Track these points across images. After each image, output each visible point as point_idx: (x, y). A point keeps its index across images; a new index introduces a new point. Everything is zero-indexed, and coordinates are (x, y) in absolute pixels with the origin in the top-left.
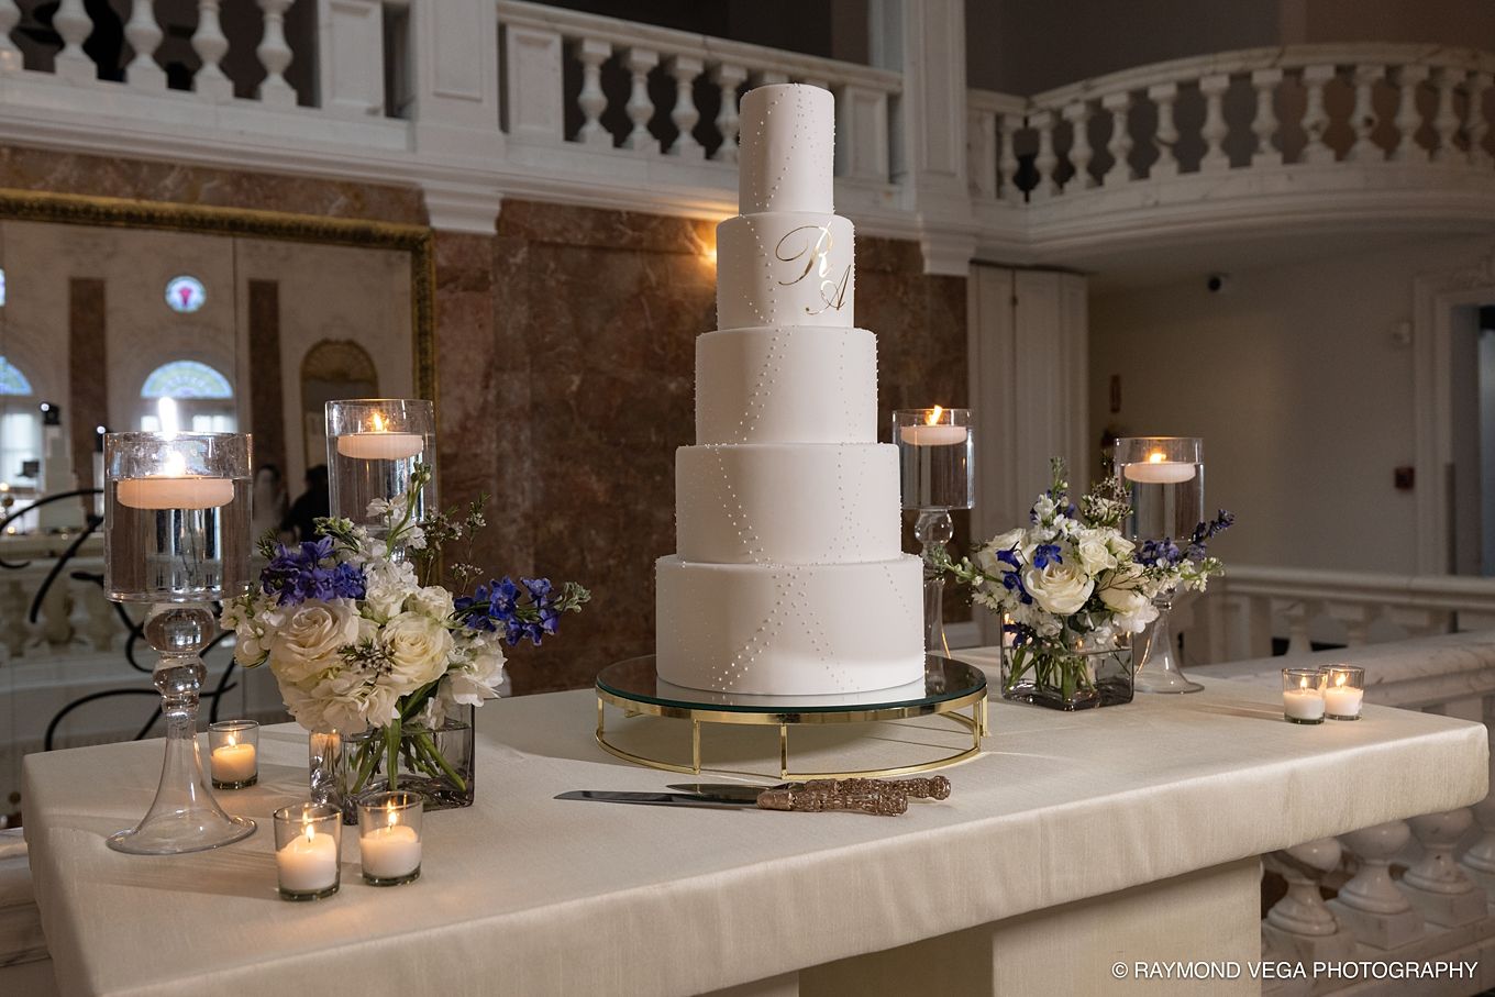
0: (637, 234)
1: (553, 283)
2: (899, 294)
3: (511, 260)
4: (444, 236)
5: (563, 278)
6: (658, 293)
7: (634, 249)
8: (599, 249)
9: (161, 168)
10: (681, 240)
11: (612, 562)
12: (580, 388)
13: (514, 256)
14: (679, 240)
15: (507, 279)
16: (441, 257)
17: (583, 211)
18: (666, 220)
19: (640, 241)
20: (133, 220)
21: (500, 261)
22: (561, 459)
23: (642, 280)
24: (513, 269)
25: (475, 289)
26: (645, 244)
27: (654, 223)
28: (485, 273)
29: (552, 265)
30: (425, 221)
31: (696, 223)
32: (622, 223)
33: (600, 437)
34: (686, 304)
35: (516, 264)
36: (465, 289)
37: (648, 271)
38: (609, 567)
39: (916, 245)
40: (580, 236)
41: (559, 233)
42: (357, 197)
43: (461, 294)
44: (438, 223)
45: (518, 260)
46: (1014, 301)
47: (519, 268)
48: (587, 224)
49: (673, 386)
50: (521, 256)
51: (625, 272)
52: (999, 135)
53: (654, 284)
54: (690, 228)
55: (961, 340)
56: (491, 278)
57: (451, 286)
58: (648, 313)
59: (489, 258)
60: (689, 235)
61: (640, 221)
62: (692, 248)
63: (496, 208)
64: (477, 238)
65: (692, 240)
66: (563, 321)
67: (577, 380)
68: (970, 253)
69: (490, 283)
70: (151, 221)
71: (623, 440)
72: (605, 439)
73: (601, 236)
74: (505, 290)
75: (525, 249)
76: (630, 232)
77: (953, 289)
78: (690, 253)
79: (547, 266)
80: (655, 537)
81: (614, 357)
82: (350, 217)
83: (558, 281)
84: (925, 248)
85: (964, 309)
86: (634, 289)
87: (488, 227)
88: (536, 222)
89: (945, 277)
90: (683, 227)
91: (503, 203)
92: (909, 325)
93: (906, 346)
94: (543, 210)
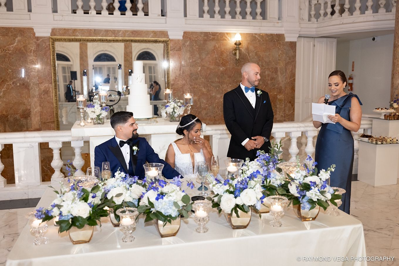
0: (214, 37)
1: (195, 48)
2: (278, 46)
3: (186, 44)
4: (172, 40)
5: (197, 47)
6: (218, 49)
7: (213, 39)
8: (205, 41)
9: (119, 31)
10: (224, 37)
11: (207, 105)
12: (200, 70)
13: (187, 43)
14: (223, 38)
15: (185, 48)
16: (171, 45)
17: (201, 33)
18: (220, 33)
19: (214, 38)
20: (114, 41)
21: (184, 44)
22: (196, 85)
23: (215, 46)
24: (186, 46)
25: (178, 50)
26: (215, 39)
27: (218, 34)
28: (180, 47)
29: (195, 44)
30: (168, 38)
31: (227, 33)
32: (210, 35)
33: (205, 80)
34: (225, 51)
35: (187, 45)
36: (176, 51)
37: (216, 44)
38: (206, 107)
39: (284, 35)
40: (201, 38)
41: (196, 38)
42: (155, 33)
43: (175, 52)
44: (171, 37)
45: (187, 44)
46: (314, 46)
47: (188, 45)
48: (203, 35)
49: (221, 69)
50: (188, 43)
51: (211, 45)
52: (310, 5)
53: (218, 47)
55: (294, 56)
56: (182, 48)
57: (173, 50)
58: (216, 54)
59: (181, 44)
60: (226, 36)
61: (214, 34)
62: (226, 39)
63: (182, 34)
64: (179, 40)
66: (197, 56)
67: (200, 68)
68: (298, 35)
69: (181, 49)
70: (117, 41)
71: (210, 80)
72: (206, 80)
73: (206, 38)
74: (185, 50)
75: (189, 42)
76: (212, 36)
77: (293, 45)
78: (226, 40)
79: (194, 45)
80: (217, 101)
81: (208, 63)
82: (154, 38)
83: (196, 48)
84: (285, 35)
85: (296, 49)
86: (213, 49)
87: (181, 38)
88: (191, 36)
89: (291, 42)
90: (225, 35)
91: (184, 33)
92: (281, 54)
93: (280, 58)
94: (193, 33)
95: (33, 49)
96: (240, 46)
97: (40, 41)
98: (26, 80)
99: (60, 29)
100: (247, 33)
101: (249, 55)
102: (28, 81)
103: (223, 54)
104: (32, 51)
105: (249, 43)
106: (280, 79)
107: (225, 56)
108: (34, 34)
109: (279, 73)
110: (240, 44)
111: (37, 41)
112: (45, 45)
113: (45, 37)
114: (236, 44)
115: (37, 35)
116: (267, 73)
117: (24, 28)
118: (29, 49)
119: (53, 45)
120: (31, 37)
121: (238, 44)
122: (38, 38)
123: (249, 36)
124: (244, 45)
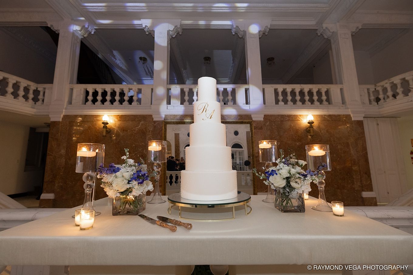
1: (274, 127)
2: (346, 125)
3: (266, 124)
4: (255, 121)
5: (276, 126)
6: (294, 128)
7: (289, 120)
8: (282, 121)
10: (298, 118)
12: (280, 144)
16: (254, 125)
17: (279, 115)
18: (294, 115)
19: (290, 119)
24: (267, 126)
25: (260, 129)
26: (291, 120)
27: (292, 116)
28: (262, 127)
29: (274, 124)
30: (252, 119)
31: (300, 115)
32: (286, 117)
34: (300, 129)
36: (258, 129)
37: (292, 124)
40: (278, 119)
41: (275, 119)
42: (241, 117)
43: (258, 130)
44: (254, 119)
45: (268, 124)
46: (378, 124)
47: (268, 125)
48: (280, 117)
49: (298, 144)
51: (287, 125)
52: (369, 93)
53: (293, 126)
54: (299, 116)
55: (363, 133)
57: (256, 129)
58: (292, 131)
59: (263, 124)
61: (289, 116)
62: (300, 120)
63: (263, 116)
64: (260, 121)
65: (300, 118)
66: (276, 133)
68: (363, 115)
73: (282, 119)
74: (265, 129)
75: (269, 122)
76: (288, 118)
77: (360, 124)
78: (299, 121)
81: (286, 139)
82: (240, 120)
83: (275, 127)
84: (352, 115)
85: (363, 127)
86: (289, 127)
87: (262, 119)
88: (270, 118)
89: (358, 121)
90: (298, 116)
91: (264, 115)
92: (350, 130)
93: (349, 135)
94: (271, 116)
95: (151, 130)
96: (313, 125)
97: (156, 124)
98: (144, 152)
99: (171, 115)
100: (317, 115)
101: (321, 132)
102: (146, 153)
103: (298, 131)
104: (151, 131)
105: (319, 123)
106: (352, 152)
107: (300, 133)
108: (153, 119)
109: (351, 147)
110: (313, 123)
111: (154, 124)
112: (160, 127)
113: (160, 121)
114: (309, 123)
115: (154, 120)
116: (339, 147)
117: (146, 115)
118: (149, 129)
119: (165, 126)
120: (151, 122)
121: (311, 123)
122: (155, 122)
123: (319, 117)
124: (316, 124)
